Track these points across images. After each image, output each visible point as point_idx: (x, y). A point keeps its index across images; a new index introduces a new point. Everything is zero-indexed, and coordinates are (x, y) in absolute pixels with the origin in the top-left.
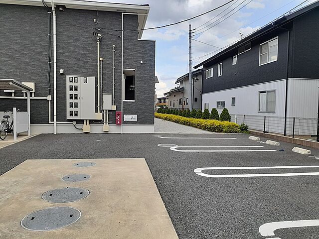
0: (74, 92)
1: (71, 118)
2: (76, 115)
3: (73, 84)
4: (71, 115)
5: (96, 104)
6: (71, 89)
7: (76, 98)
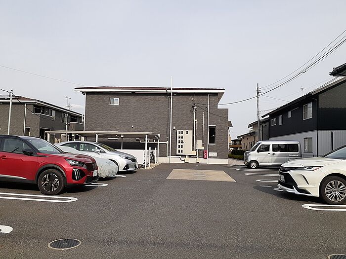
0: (181, 139)
1: (179, 154)
2: (182, 152)
3: (181, 135)
4: (179, 152)
5: (193, 146)
6: (179, 138)
7: (182, 143)
